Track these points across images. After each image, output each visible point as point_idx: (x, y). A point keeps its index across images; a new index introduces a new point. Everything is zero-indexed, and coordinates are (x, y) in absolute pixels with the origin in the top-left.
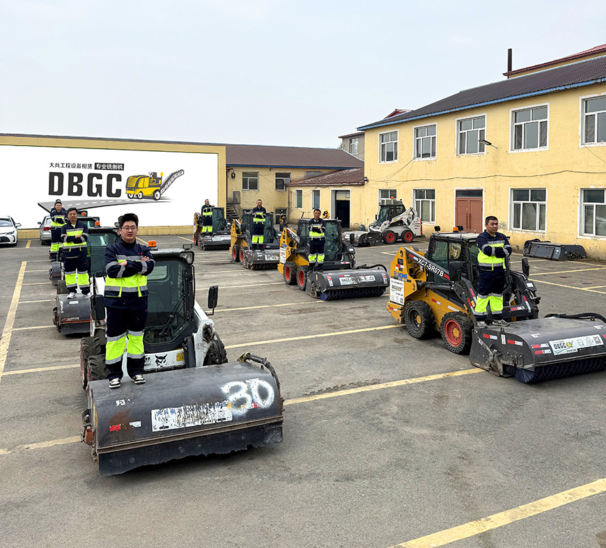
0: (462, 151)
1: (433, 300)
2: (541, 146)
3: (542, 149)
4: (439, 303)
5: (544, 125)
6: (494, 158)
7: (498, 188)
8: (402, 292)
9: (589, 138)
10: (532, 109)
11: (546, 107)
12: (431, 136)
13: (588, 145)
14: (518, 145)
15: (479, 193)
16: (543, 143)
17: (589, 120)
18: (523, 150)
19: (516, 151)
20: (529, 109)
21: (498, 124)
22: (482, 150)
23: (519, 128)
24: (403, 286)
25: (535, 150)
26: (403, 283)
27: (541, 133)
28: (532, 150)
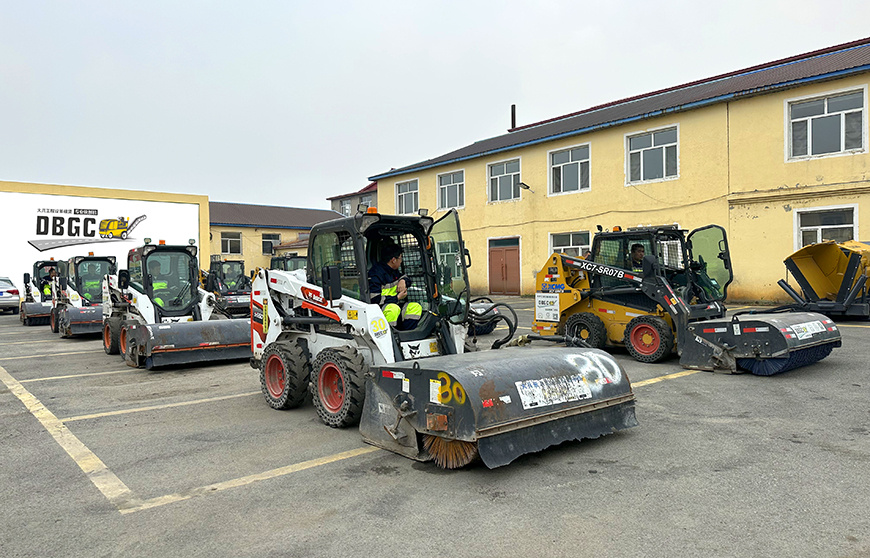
0: (494, 198)
1: (600, 310)
2: (582, 187)
3: (584, 190)
4: (611, 312)
5: (585, 166)
6: (530, 203)
7: (535, 235)
8: (557, 306)
9: (635, 176)
10: (572, 149)
11: (587, 146)
12: (458, 184)
13: (633, 183)
14: (557, 189)
15: (515, 241)
16: (585, 184)
17: (634, 158)
18: (562, 194)
19: (556, 194)
20: (568, 150)
21: (536, 167)
22: (517, 195)
23: (557, 171)
24: (558, 299)
25: (576, 192)
26: (557, 295)
27: (582, 174)
28: (573, 192)
